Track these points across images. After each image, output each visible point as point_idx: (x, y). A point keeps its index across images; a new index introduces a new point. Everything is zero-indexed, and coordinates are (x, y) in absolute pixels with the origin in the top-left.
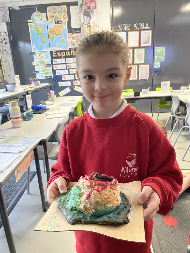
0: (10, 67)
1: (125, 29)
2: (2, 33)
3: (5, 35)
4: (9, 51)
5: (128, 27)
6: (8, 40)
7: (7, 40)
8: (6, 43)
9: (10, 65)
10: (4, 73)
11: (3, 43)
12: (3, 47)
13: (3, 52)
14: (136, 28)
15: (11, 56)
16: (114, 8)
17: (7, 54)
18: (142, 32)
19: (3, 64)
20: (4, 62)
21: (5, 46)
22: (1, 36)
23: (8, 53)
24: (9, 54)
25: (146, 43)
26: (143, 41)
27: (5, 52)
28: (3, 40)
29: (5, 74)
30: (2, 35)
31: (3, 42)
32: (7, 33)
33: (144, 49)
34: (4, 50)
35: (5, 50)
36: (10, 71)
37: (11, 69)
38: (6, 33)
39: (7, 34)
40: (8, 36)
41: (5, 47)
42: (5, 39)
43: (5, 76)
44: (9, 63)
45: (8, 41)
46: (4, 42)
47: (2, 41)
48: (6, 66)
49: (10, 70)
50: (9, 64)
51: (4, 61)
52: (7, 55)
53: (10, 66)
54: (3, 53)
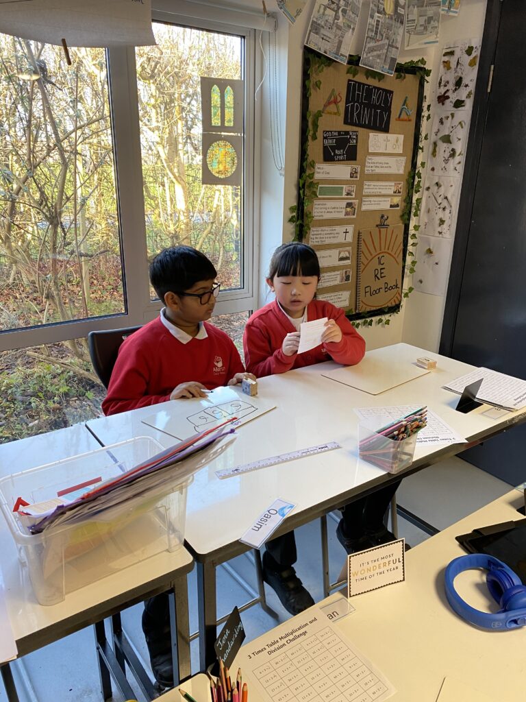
0: (446, 216)
2: (458, 53)
3: (466, 59)
4: (460, 142)
6: (472, 87)
7: (466, 86)
8: (459, 104)
9: (444, 209)
10: (410, 241)
11: (447, 101)
12: (441, 122)
13: (435, 144)
15: (461, 168)
17: (447, 155)
19: (419, 201)
20: (428, 189)
21: (453, 115)
22: (449, 68)
23: (453, 154)
24: (457, 158)
27: (442, 147)
28: (451, 86)
29: (413, 245)
30: (453, 65)
31: (448, 97)
32: (476, 53)
34: (440, 135)
35: (447, 139)
36: (440, 233)
37: (445, 226)
38: (474, 54)
39: (475, 58)
40: (476, 68)
41: (448, 123)
42: (459, 83)
43: (411, 253)
44: (446, 198)
45: (468, 96)
46: (453, 97)
47: (448, 90)
48: (429, 211)
49: (439, 229)
50: (445, 203)
51: (427, 186)
52: (446, 161)
53: (447, 211)
54: (434, 153)
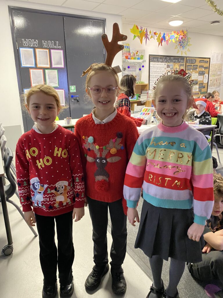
1: (31, 45)
5: (35, 43)
14: (45, 45)
16: (14, 18)
18: (52, 51)
25: (57, 64)
26: (54, 61)
33: (56, 71)
